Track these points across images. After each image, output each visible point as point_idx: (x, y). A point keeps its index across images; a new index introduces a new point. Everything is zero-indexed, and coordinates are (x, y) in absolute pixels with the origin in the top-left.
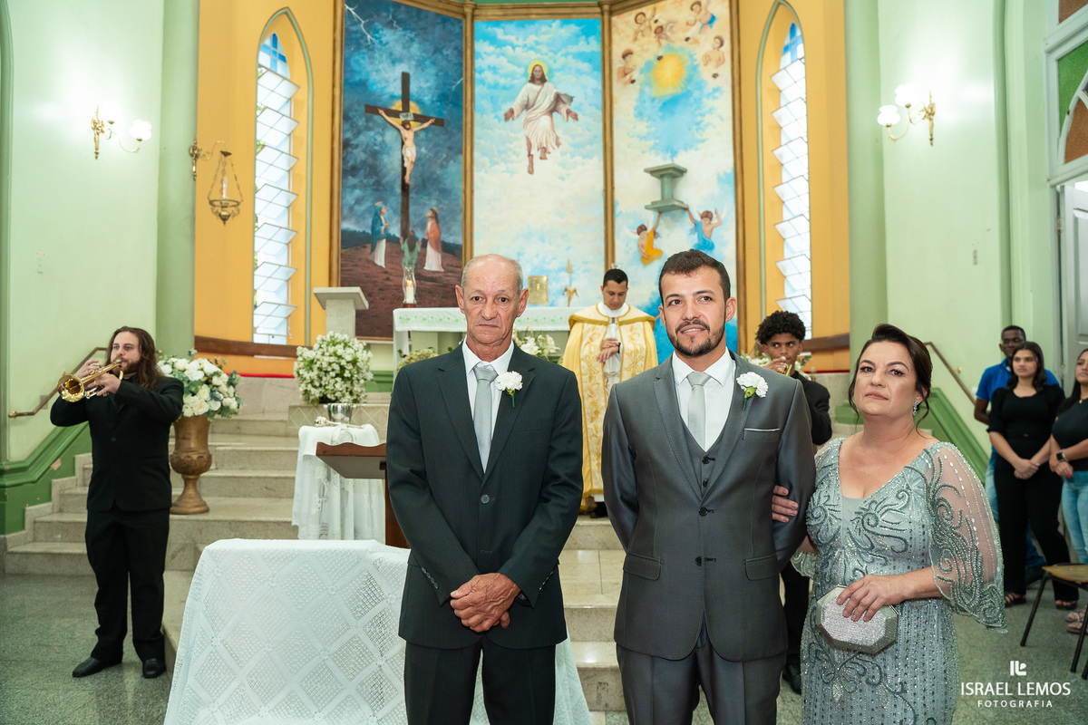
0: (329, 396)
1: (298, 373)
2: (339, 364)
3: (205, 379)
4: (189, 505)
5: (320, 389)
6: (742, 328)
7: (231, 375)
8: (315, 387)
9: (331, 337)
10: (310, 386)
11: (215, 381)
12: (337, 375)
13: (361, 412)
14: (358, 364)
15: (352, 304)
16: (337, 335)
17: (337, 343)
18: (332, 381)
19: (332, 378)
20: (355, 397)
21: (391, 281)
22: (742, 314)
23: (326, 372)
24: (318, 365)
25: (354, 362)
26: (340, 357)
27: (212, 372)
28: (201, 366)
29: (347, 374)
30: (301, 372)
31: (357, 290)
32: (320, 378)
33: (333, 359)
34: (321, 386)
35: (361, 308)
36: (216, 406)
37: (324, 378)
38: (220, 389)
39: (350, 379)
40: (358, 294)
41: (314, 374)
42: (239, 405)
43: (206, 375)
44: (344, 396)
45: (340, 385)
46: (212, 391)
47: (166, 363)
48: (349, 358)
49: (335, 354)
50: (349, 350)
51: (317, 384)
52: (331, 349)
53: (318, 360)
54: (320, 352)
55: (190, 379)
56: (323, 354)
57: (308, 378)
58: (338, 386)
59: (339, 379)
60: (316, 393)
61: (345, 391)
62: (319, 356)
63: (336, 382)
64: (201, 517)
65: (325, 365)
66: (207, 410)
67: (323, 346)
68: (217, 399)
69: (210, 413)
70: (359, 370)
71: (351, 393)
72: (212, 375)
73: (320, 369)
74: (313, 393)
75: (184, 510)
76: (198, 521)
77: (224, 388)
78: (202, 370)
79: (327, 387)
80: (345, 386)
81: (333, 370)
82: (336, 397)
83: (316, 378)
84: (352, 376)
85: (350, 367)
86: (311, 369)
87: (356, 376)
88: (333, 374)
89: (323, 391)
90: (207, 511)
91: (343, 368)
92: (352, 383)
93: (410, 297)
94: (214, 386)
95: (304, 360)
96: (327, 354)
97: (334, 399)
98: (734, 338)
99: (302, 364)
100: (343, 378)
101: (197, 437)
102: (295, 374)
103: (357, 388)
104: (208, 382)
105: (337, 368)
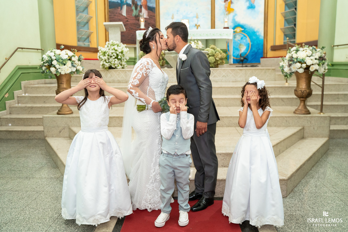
0: (113, 66)
1: (100, 57)
2: (116, 53)
3: (69, 58)
4: (65, 111)
5: (109, 64)
6: (265, 40)
7: (80, 57)
8: (107, 62)
9: (112, 42)
10: (105, 62)
11: (73, 59)
12: (115, 58)
13: (126, 72)
14: (124, 53)
15: (119, 29)
16: (114, 42)
17: (115, 45)
18: (114, 60)
19: (113, 59)
20: (123, 66)
21: (129, 22)
22: (266, 34)
23: (111, 56)
24: (107, 54)
25: (122, 52)
26: (116, 50)
27: (71, 55)
28: (67, 53)
29: (119, 57)
30: (101, 57)
31: (121, 23)
32: (109, 59)
33: (113, 51)
34: (109, 62)
35: (123, 31)
36: (74, 70)
37: (110, 59)
38: (75, 62)
39: (120, 59)
40: (122, 25)
41: (106, 57)
42: (83, 69)
43: (69, 57)
44: (118, 66)
45: (117, 62)
46: (72, 63)
47: (51, 52)
48: (120, 51)
49: (114, 49)
50: (119, 47)
51: (108, 61)
52: (113, 47)
53: (107, 52)
54: (108, 48)
55: (63, 58)
56: (109, 49)
57: (104, 59)
58: (116, 62)
59: (116, 59)
60: (107, 65)
61: (119, 64)
62: (108, 50)
63: (115, 61)
64: (70, 116)
65: (110, 54)
66: (70, 71)
67: (109, 46)
68: (74, 67)
69: (72, 73)
70: (123, 55)
71: (121, 65)
72: (72, 57)
73: (108, 55)
74: (106, 65)
75: (63, 113)
76: (69, 117)
77: (77, 62)
78: (67, 54)
79: (111, 63)
80: (119, 62)
81: (114, 56)
82: (115, 66)
83: (107, 59)
84: (121, 58)
85: (120, 54)
86: (105, 55)
87: (123, 58)
88: (114, 57)
89: (110, 64)
90: (72, 113)
91: (117, 55)
92: (121, 61)
93: (142, 26)
94: (73, 61)
95: (102, 52)
96: (111, 49)
97: (114, 67)
98: (262, 44)
99: (101, 53)
100: (118, 59)
101: (67, 83)
102: (98, 58)
103: (123, 63)
104: (70, 60)
105: (115, 55)
